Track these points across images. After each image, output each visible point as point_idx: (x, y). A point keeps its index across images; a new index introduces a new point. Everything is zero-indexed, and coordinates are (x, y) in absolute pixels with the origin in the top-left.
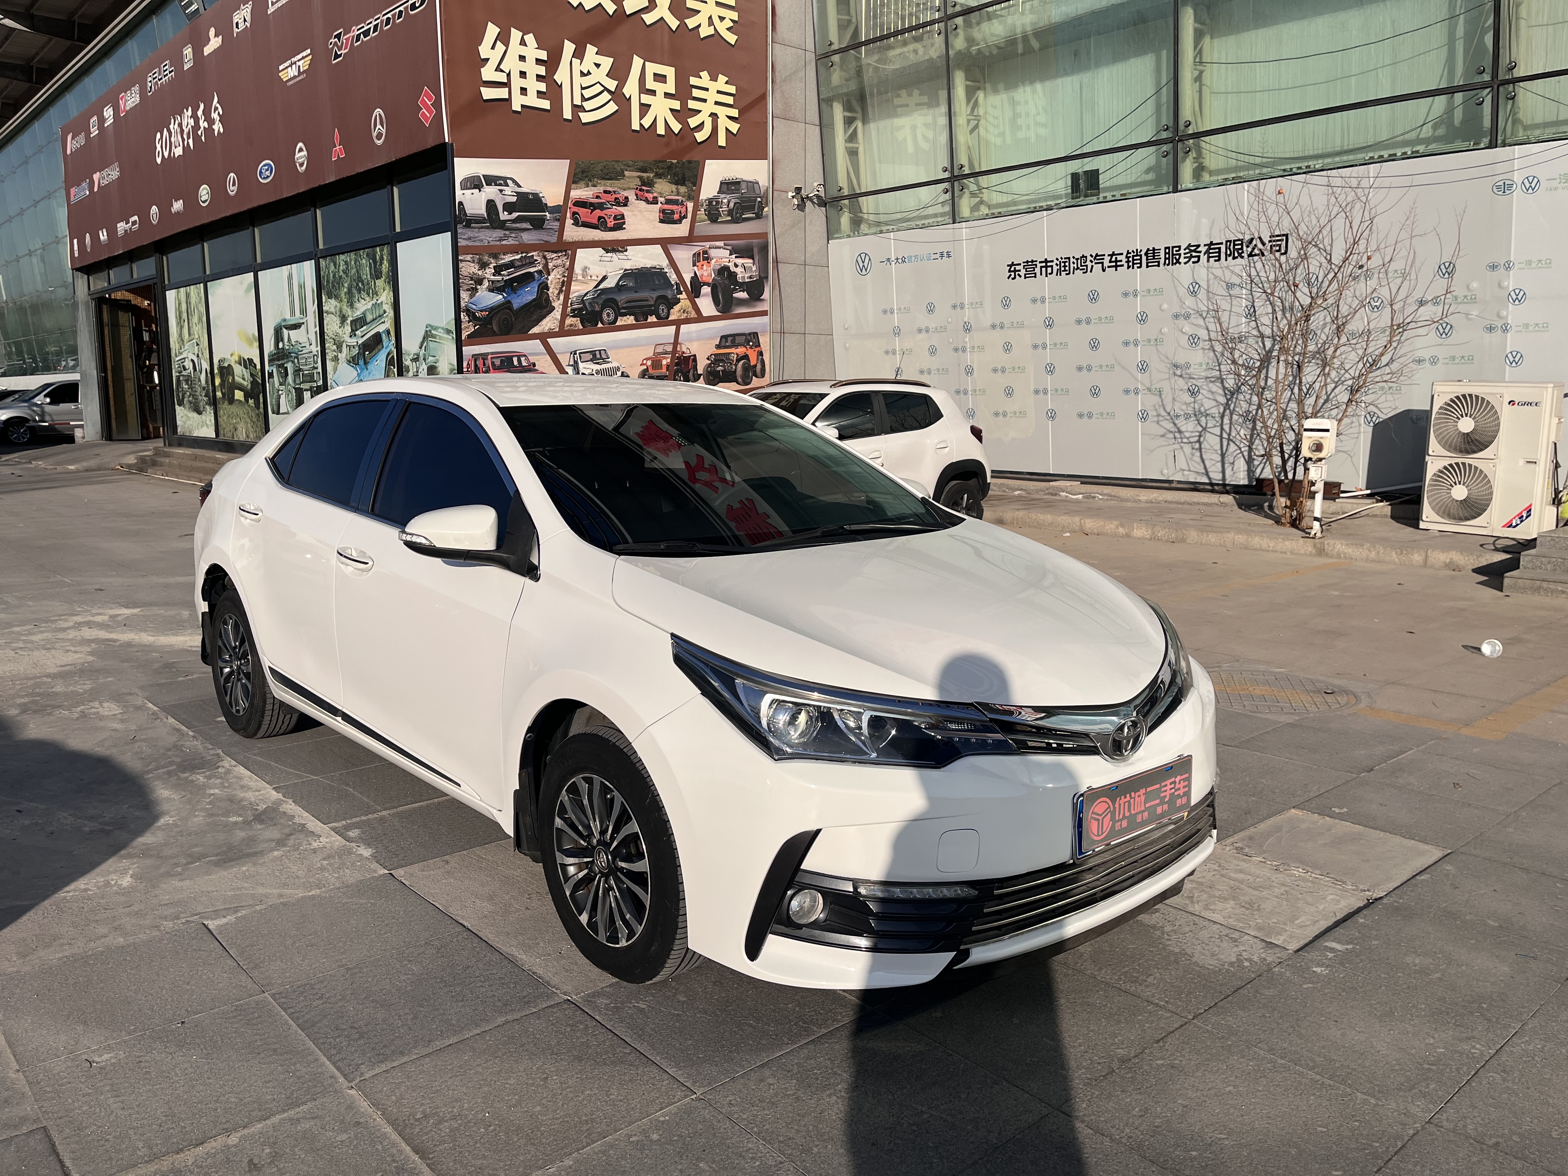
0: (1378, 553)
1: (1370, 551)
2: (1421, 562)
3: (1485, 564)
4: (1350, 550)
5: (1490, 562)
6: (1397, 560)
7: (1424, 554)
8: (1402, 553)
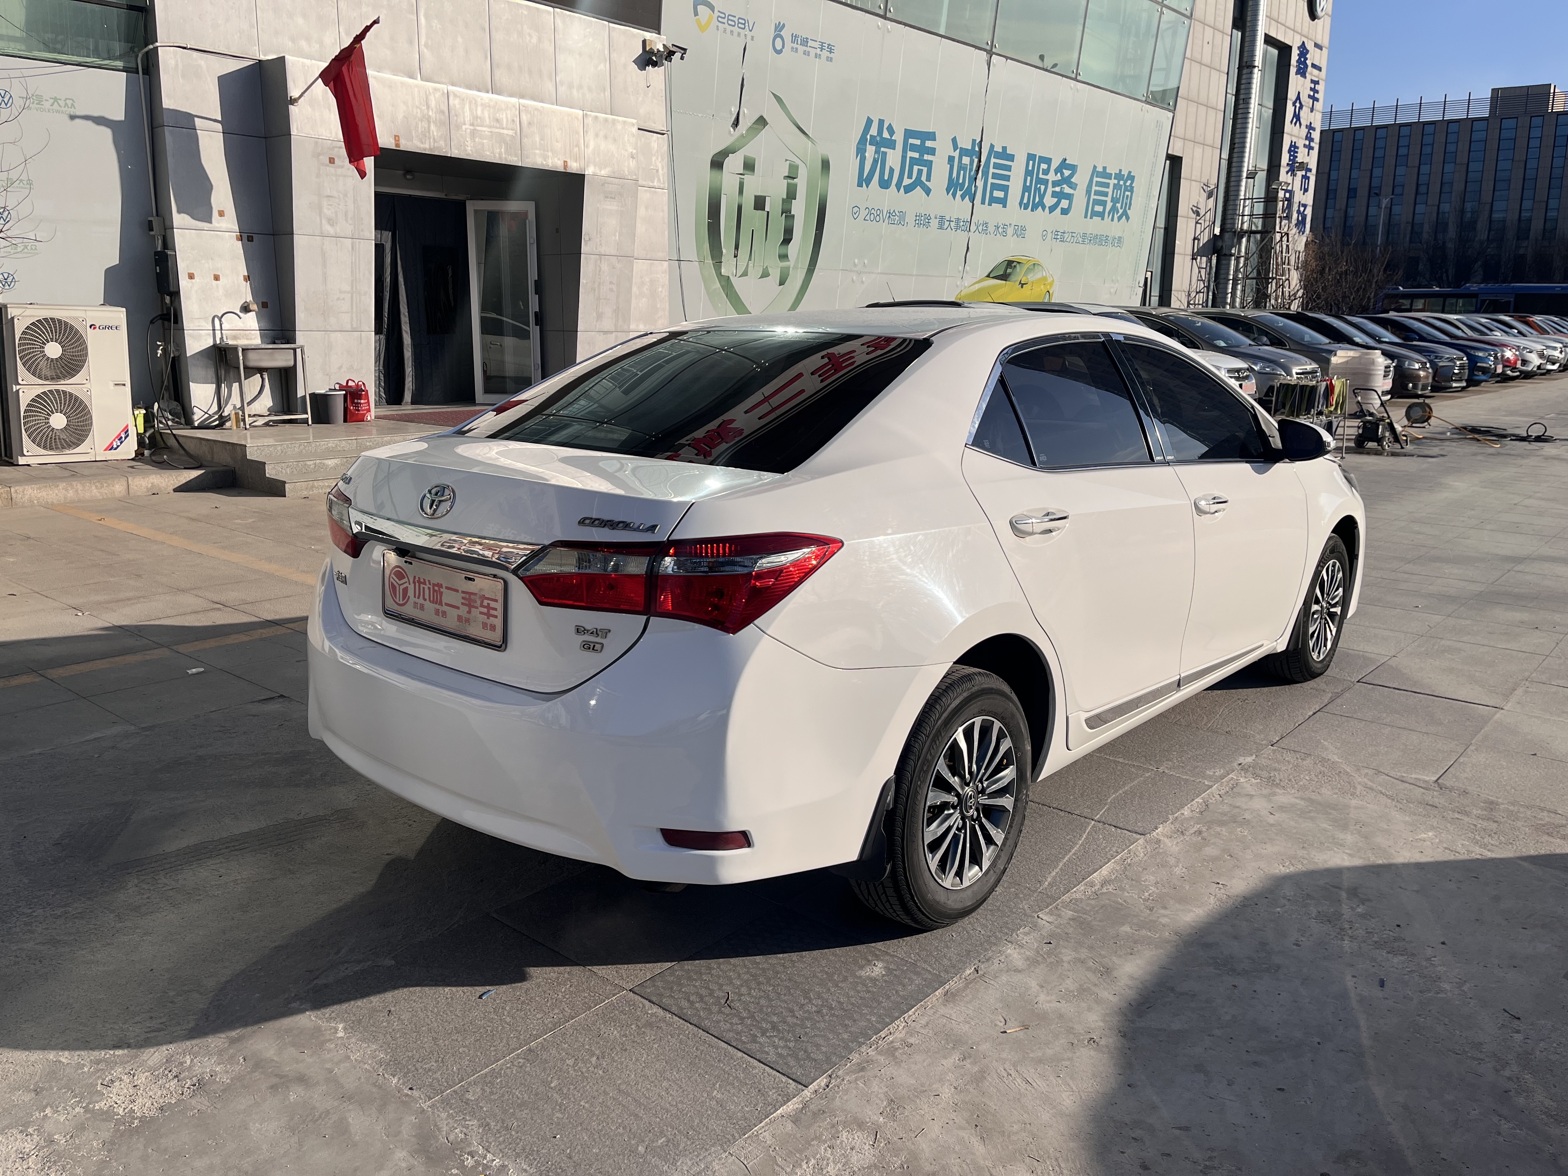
0: (77, 491)
1: (67, 490)
2: (124, 493)
3: (184, 481)
4: (44, 494)
5: (188, 479)
6: (98, 495)
7: (125, 484)
8: (102, 487)
